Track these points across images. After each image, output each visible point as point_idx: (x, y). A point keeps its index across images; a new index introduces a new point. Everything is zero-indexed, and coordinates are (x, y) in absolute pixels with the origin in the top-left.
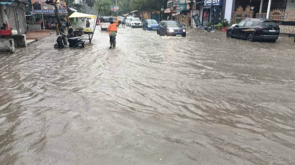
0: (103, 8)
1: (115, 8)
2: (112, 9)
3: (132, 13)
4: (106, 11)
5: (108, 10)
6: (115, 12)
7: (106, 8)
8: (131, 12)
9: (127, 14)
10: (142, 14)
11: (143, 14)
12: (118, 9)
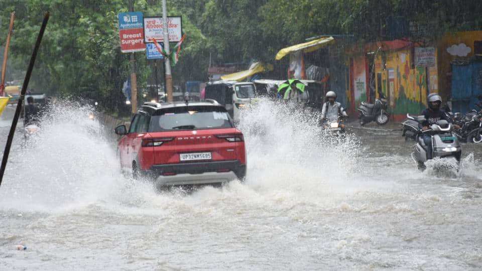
0: (57, 35)
1: (149, 34)
2: (129, 43)
3: (288, 58)
4: (79, 57)
5: (96, 49)
6: (149, 62)
7: (84, 33)
8: (280, 55)
9: (245, 67)
10: (370, 70)
11: (378, 61)
12: (176, 34)
